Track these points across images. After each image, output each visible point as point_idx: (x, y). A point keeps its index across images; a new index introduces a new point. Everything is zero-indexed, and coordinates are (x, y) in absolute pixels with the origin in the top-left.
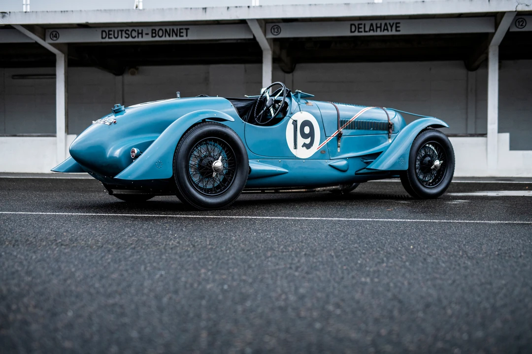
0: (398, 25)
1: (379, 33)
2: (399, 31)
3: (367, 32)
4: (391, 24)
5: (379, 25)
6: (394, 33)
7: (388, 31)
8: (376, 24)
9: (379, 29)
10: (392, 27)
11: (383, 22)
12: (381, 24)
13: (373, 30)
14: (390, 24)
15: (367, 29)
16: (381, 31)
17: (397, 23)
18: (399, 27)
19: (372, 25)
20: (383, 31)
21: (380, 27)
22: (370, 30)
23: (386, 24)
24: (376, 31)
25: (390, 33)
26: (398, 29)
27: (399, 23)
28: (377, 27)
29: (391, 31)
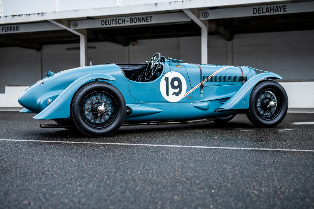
0: (285, 7)
1: (272, 13)
2: (286, 11)
3: (264, 13)
4: (281, 7)
6: (282, 12)
7: (278, 11)
8: (271, 7)
10: (281, 9)
12: (274, 7)
13: (268, 11)
14: (279, 7)
15: (264, 11)
16: (273, 12)
17: (284, 6)
18: (286, 8)
19: (267, 8)
20: (275, 12)
21: (273, 9)
22: (266, 12)
23: (277, 7)
24: (271, 12)
25: (279, 13)
26: (285, 10)
27: (286, 6)
28: (271, 10)
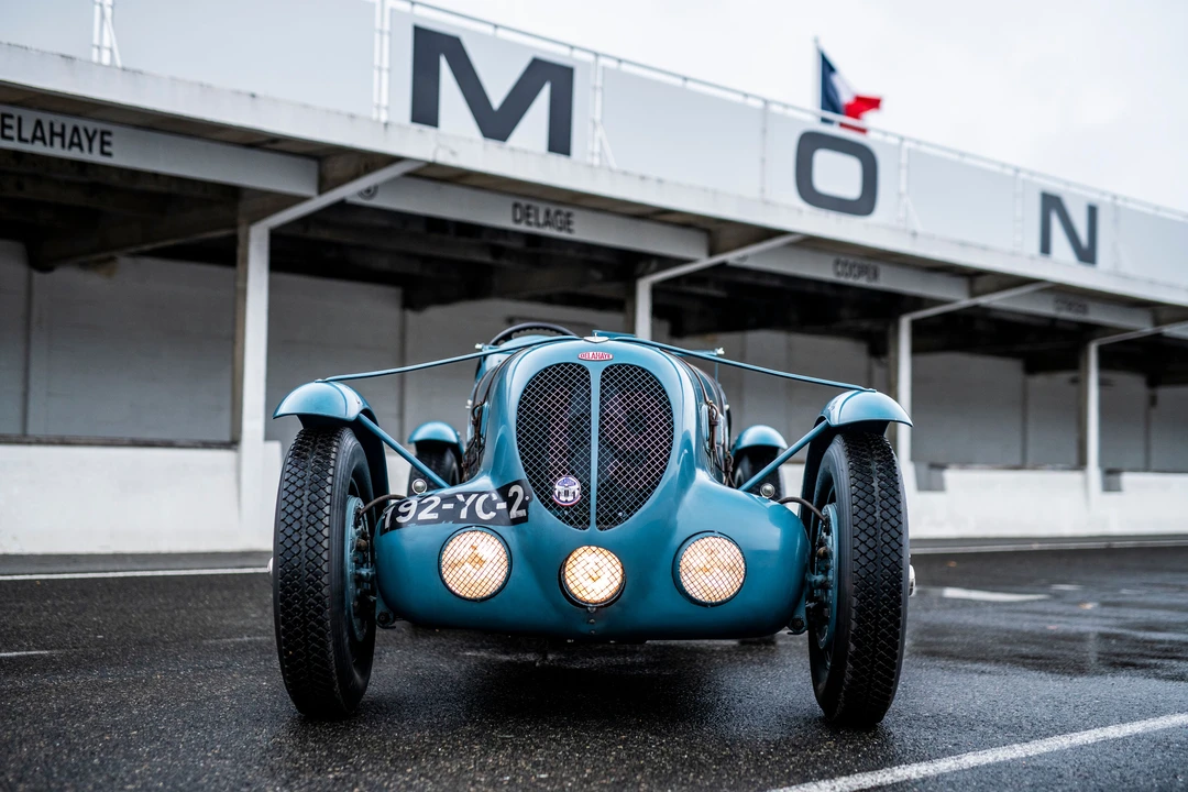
0: (107, 138)
1: (57, 150)
2: (109, 154)
3: (26, 141)
4: (91, 133)
5: (57, 129)
6: (95, 157)
7: (82, 149)
8: (52, 125)
9: (57, 140)
10: (90, 140)
11: (70, 123)
12: (63, 127)
13: (43, 139)
14: (86, 131)
15: (27, 134)
16: (63, 146)
17: (103, 133)
18: (109, 144)
19: (39, 124)
20: (70, 147)
21: (62, 135)
22: (35, 138)
23: (76, 130)
24: (52, 144)
25: (85, 156)
26: (106, 149)
27: (109, 134)
28: (53, 134)
29: (90, 150)
